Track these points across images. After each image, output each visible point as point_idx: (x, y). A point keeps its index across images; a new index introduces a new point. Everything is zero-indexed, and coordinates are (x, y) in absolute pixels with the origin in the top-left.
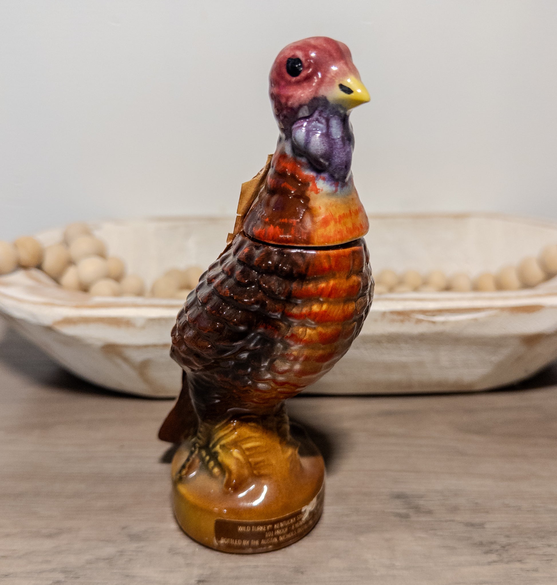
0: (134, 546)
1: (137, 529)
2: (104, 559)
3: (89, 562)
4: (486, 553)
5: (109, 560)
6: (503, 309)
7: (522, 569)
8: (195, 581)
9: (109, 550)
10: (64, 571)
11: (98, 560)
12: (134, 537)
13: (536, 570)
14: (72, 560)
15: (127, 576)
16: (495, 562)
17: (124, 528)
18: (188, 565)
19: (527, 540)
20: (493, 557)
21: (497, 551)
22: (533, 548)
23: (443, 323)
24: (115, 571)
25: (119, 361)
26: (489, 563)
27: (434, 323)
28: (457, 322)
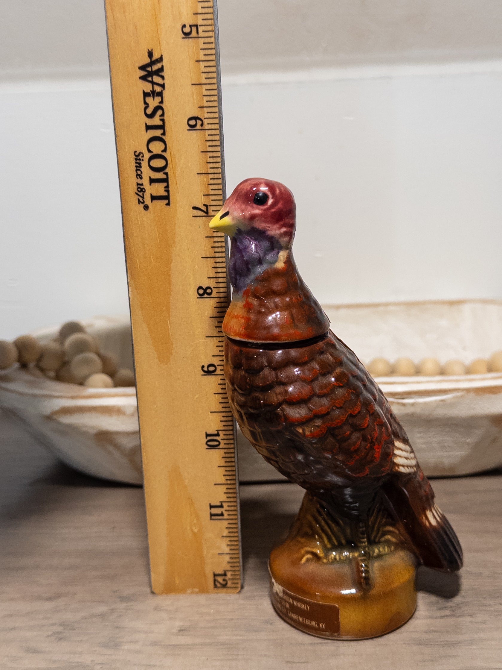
0: (124, 605)
1: (127, 592)
2: (97, 616)
3: (85, 618)
4: (440, 609)
5: (103, 616)
6: (468, 390)
7: (471, 622)
8: (177, 630)
9: (102, 609)
10: (63, 625)
11: (92, 616)
12: (124, 599)
13: (484, 622)
14: (69, 617)
15: (117, 627)
16: (447, 616)
17: (115, 592)
18: (170, 619)
19: (481, 599)
20: (447, 612)
21: (451, 607)
22: (486, 606)
23: (413, 405)
24: (107, 624)
25: (111, 448)
26: (442, 617)
27: (404, 405)
28: (426, 404)
